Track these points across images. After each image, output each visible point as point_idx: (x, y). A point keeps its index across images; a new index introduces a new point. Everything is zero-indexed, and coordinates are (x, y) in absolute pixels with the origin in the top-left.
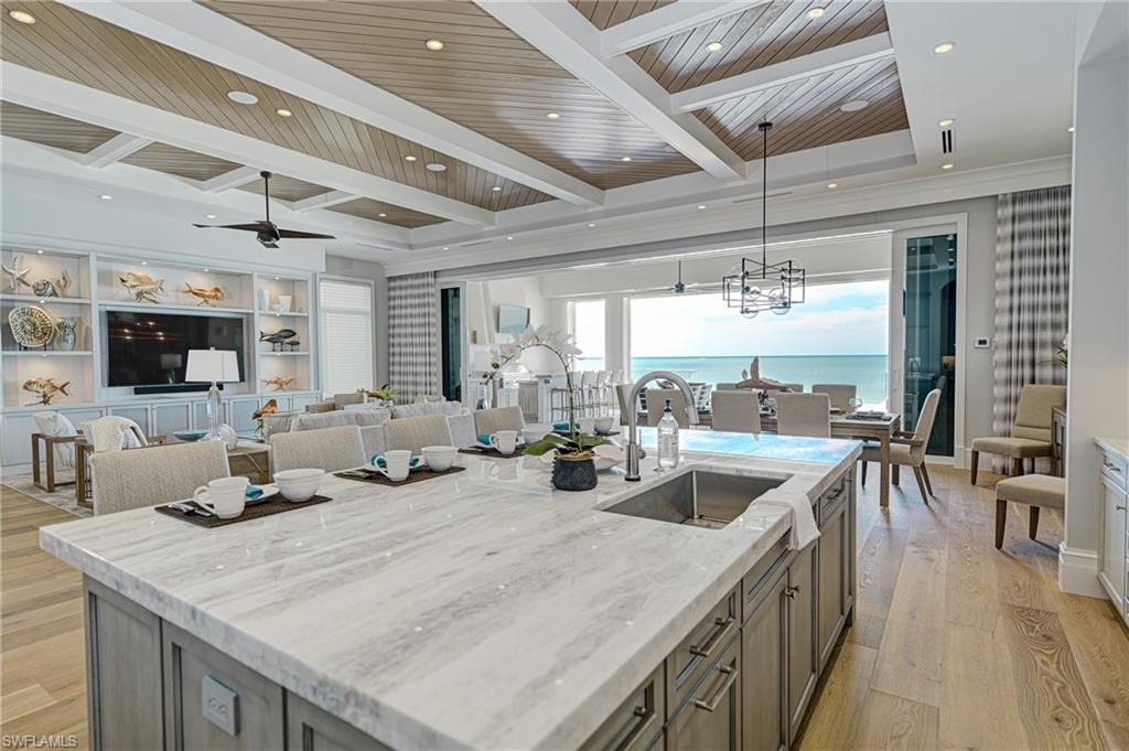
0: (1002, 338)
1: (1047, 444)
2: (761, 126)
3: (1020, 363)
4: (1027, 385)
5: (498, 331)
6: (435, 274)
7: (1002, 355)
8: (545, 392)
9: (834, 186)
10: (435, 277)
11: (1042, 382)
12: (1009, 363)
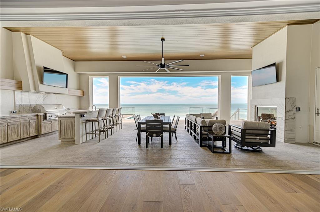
8: (81, 122)
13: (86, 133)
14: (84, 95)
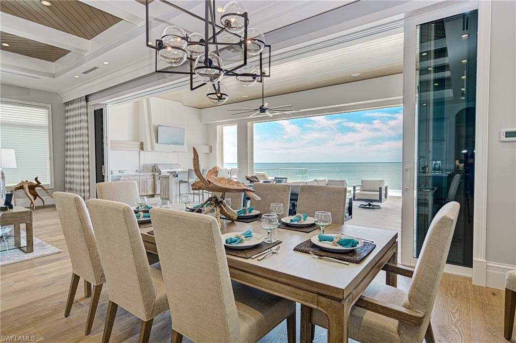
5: (157, 142)
6: (87, 98)
8: (174, 183)
13: (180, 195)
14: (211, 151)
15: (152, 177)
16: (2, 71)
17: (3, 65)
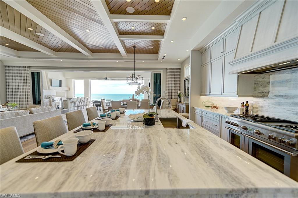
0: (167, 91)
1: (175, 108)
2: (134, 47)
3: (170, 95)
4: (171, 99)
5: (51, 86)
6: (29, 67)
7: (167, 94)
8: (70, 102)
9: (143, 62)
10: (29, 68)
11: (173, 98)
12: (169, 96)
13: (72, 107)
14: (69, 90)
15: (49, 101)
16: (1, 55)
17: (1, 52)
